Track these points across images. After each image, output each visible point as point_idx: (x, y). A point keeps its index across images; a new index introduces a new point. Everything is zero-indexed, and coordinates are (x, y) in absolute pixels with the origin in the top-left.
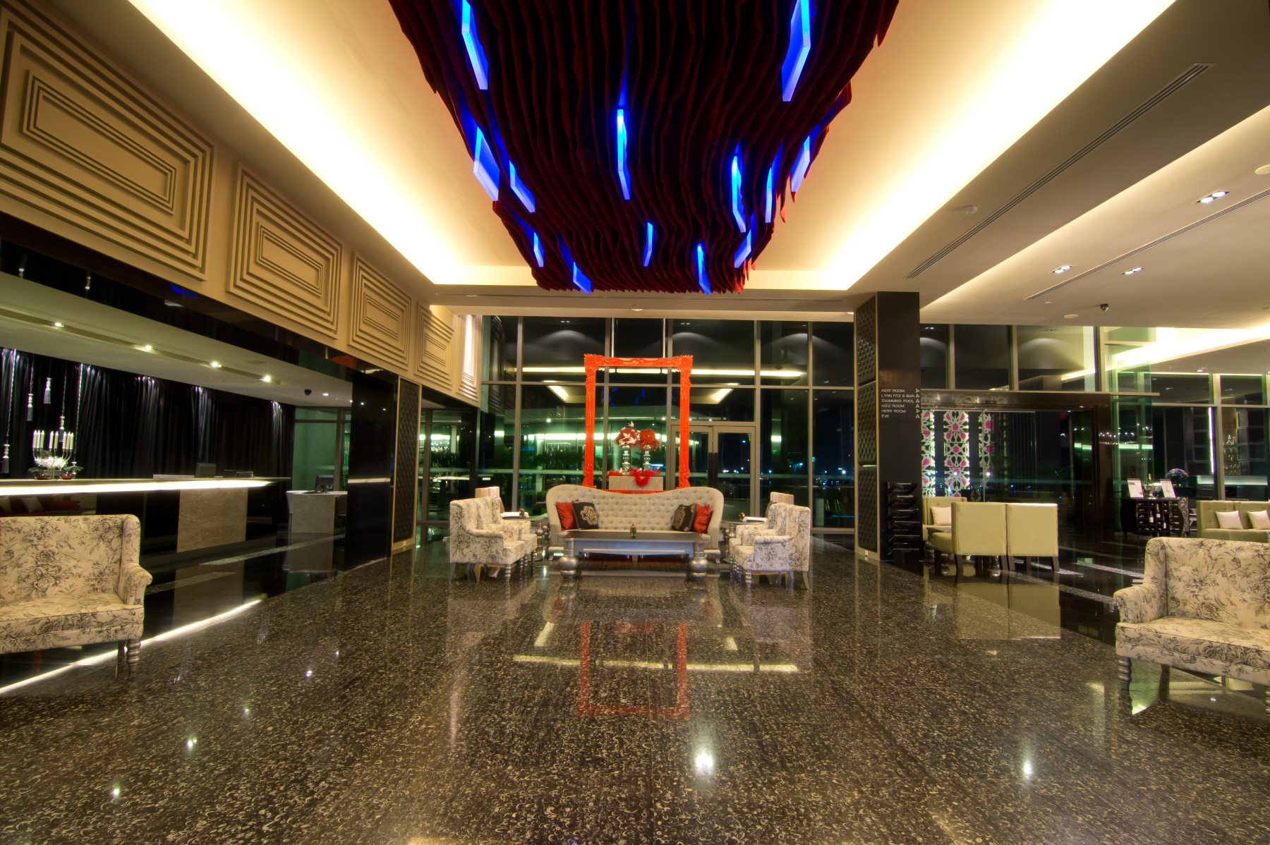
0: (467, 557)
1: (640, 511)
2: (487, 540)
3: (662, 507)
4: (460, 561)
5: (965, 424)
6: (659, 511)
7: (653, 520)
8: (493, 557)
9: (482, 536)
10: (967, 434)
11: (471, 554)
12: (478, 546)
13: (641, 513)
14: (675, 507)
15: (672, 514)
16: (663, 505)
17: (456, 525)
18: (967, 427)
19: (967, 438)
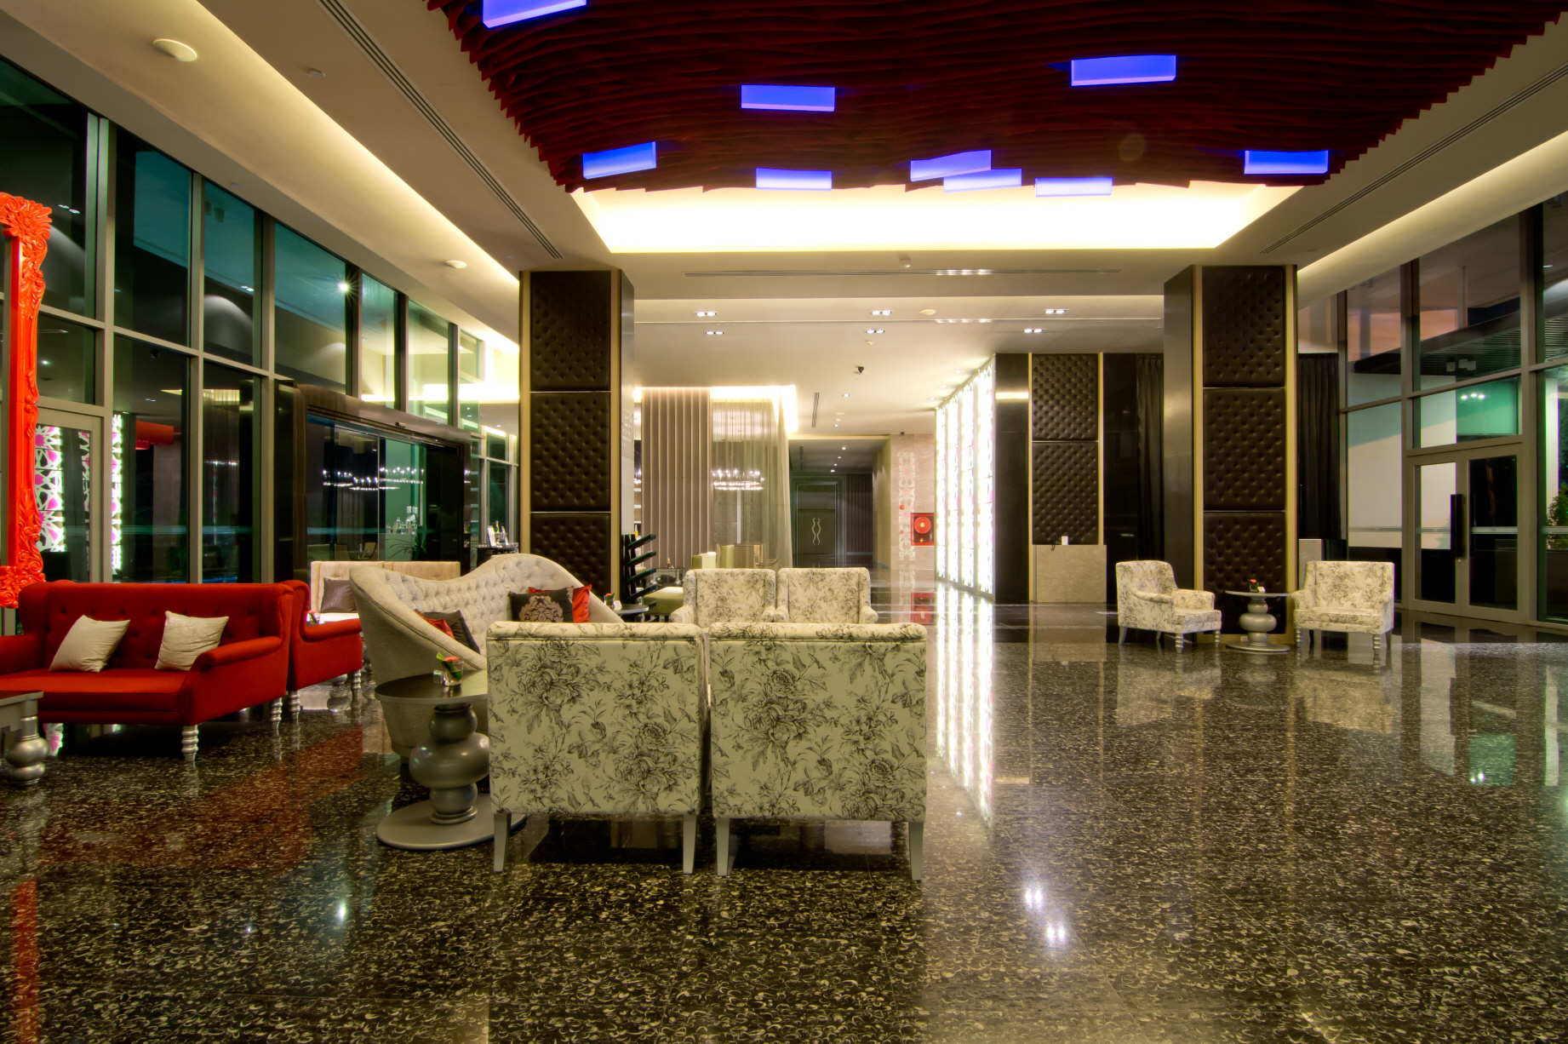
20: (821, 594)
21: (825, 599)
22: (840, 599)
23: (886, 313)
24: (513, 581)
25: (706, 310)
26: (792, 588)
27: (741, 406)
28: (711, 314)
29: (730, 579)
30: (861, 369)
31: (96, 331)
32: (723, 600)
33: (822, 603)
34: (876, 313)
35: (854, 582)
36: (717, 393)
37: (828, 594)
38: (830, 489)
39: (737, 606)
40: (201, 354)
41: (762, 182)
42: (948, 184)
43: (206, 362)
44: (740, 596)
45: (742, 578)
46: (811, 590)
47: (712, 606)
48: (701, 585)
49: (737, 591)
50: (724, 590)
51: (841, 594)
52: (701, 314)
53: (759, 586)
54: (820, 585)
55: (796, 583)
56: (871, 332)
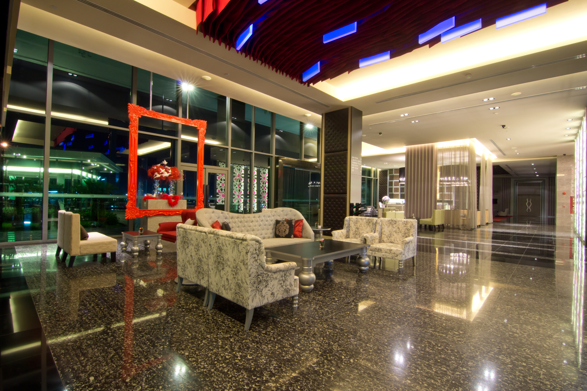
0: (266, 297)
1: (255, 226)
2: (283, 274)
3: (267, 223)
4: (259, 305)
5: (242, 174)
6: (265, 225)
7: (263, 231)
8: (287, 291)
9: (280, 271)
10: (243, 179)
11: (270, 293)
12: (275, 282)
13: (256, 227)
14: (274, 222)
15: (272, 226)
16: (267, 221)
17: (255, 263)
18: (243, 176)
19: (243, 181)
20: (394, 230)
21: (396, 232)
22: (402, 232)
23: (491, 99)
24: (279, 216)
25: (404, 113)
26: (383, 226)
27: (449, 150)
28: (406, 115)
29: (360, 221)
30: (503, 126)
31: (227, 149)
32: (358, 228)
33: (394, 234)
34: (486, 100)
35: (409, 225)
36: (438, 145)
37: (397, 230)
38: (538, 184)
39: (363, 231)
40: (253, 151)
41: (361, 65)
42: (443, 39)
43: (255, 153)
44: (364, 227)
45: (365, 220)
46: (391, 227)
47: (354, 231)
48: (351, 222)
49: (363, 226)
50: (358, 225)
51: (403, 230)
52: (402, 115)
53: (371, 224)
54: (394, 226)
55: (385, 224)
56: (492, 109)
